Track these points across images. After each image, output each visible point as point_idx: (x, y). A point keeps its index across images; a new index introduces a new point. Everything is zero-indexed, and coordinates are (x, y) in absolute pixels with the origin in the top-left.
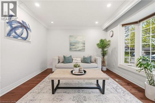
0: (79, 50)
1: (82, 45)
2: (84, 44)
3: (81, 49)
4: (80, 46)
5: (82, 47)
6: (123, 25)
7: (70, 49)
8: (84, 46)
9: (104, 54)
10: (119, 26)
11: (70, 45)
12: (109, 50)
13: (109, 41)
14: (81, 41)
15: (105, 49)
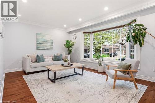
0: (47, 49)
1: (50, 44)
2: (52, 43)
3: (48, 48)
4: (48, 45)
5: (50, 46)
6: (84, 33)
7: (37, 48)
8: (52, 45)
9: (70, 52)
10: (81, 32)
11: (37, 43)
12: (73, 49)
13: (74, 42)
14: (49, 40)
15: (70, 49)
